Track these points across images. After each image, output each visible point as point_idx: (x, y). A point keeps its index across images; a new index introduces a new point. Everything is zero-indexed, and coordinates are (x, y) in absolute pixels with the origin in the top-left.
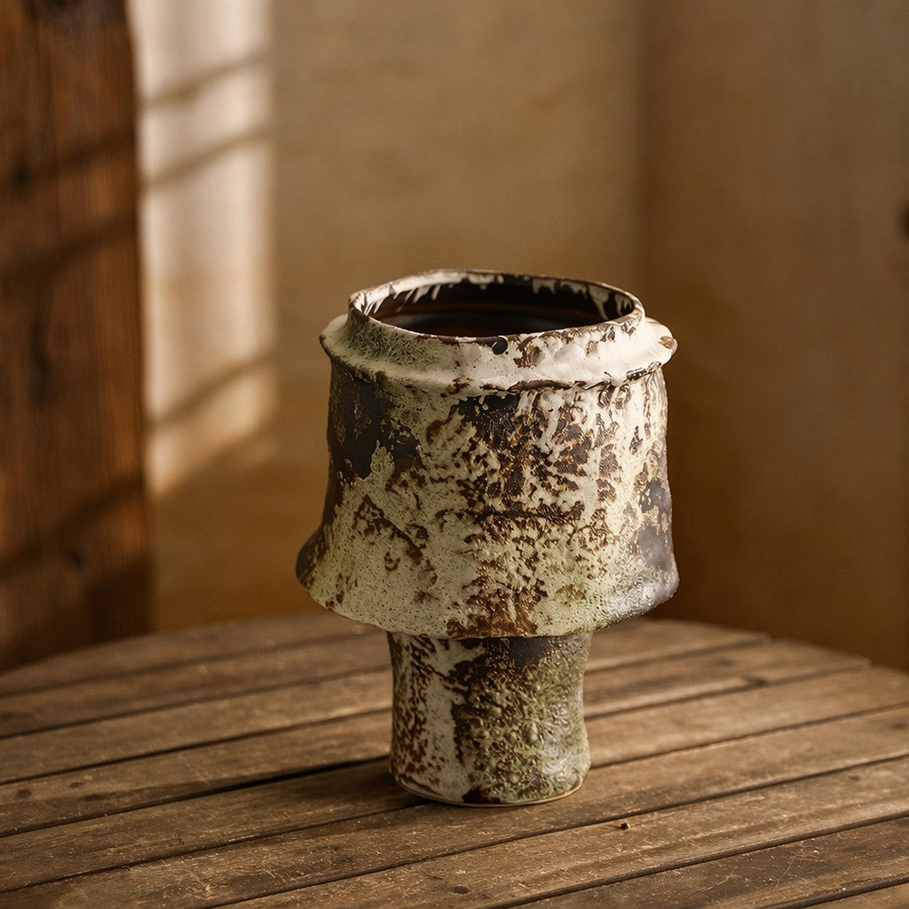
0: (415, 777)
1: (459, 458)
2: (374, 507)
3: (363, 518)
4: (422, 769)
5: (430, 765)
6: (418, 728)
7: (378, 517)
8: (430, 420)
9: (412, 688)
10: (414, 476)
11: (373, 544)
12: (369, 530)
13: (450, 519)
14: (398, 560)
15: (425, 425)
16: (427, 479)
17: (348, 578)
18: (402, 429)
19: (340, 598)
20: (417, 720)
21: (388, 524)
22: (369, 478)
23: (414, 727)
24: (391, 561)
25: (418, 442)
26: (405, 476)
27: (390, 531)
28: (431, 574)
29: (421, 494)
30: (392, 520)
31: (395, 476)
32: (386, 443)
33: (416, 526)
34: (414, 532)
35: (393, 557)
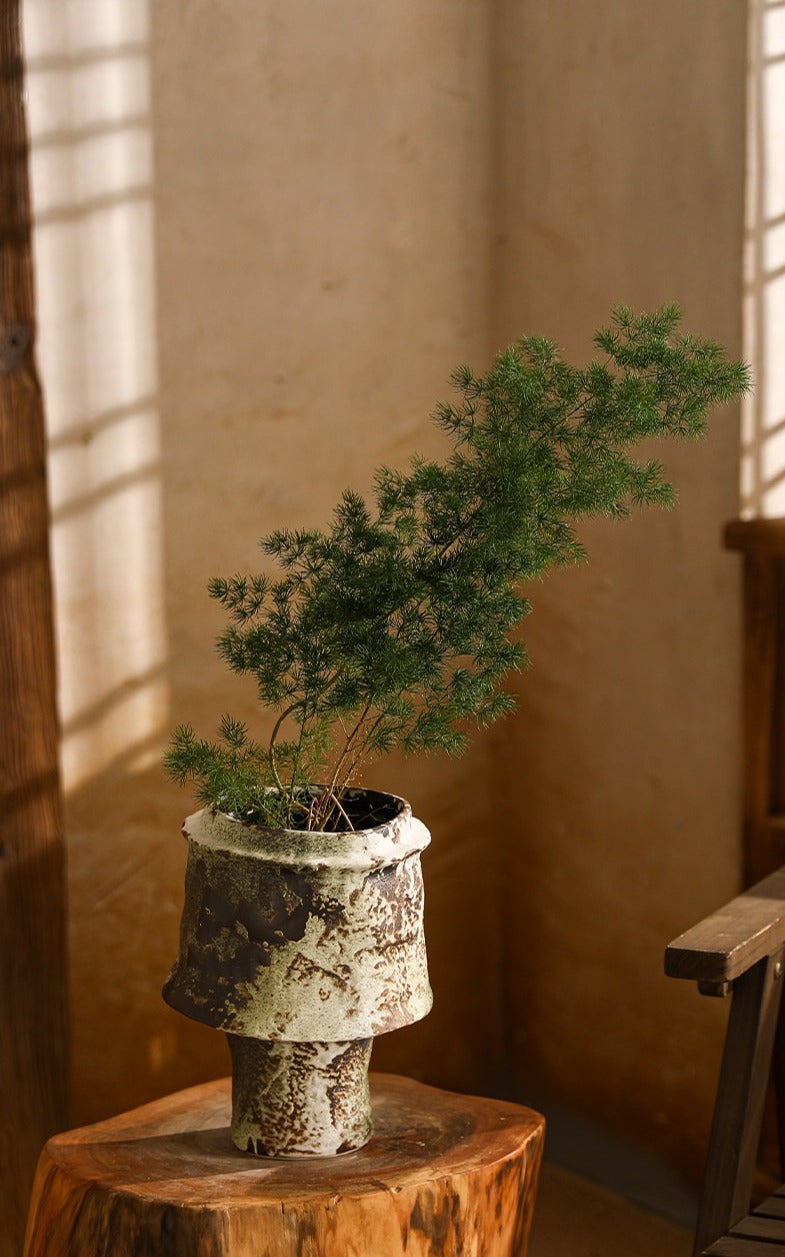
0: (297, 1147)
1: (372, 913)
2: (306, 959)
3: (297, 969)
4: (306, 1139)
5: (312, 1135)
6: (299, 1112)
7: (310, 965)
8: (351, 891)
9: (291, 1086)
10: (340, 930)
11: (307, 985)
12: (303, 976)
13: (365, 954)
14: (329, 992)
15: (348, 895)
16: (350, 932)
17: (287, 1014)
18: (331, 900)
19: (282, 1030)
20: (296, 1106)
21: (317, 969)
22: (303, 940)
23: (295, 1112)
24: (324, 994)
25: (344, 907)
26: (334, 932)
27: (319, 974)
28: (356, 996)
29: (344, 942)
30: (320, 965)
31: (326, 934)
32: (317, 913)
33: (340, 966)
34: (340, 969)
35: (326, 991)
